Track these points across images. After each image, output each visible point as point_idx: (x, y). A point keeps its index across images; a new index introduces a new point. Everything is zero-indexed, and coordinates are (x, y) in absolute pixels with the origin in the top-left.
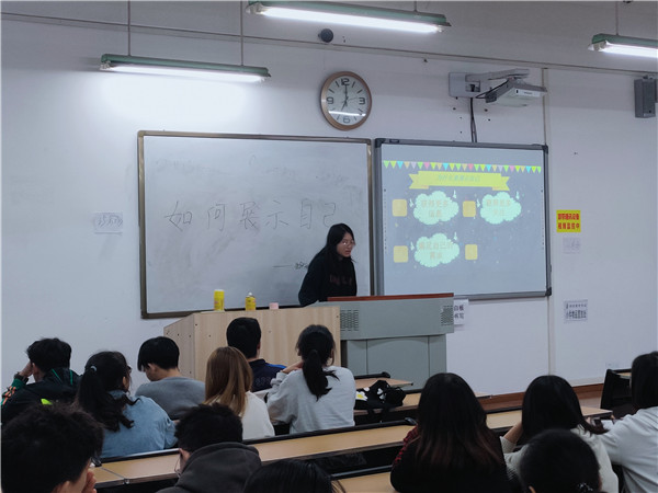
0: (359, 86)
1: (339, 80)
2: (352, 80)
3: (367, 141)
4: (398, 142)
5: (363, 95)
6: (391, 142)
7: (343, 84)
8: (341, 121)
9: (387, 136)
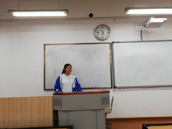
0: (107, 29)
1: (101, 27)
2: (105, 27)
3: (109, 43)
4: (119, 42)
5: (108, 31)
6: (116, 42)
7: (102, 28)
8: (101, 38)
9: (115, 41)
